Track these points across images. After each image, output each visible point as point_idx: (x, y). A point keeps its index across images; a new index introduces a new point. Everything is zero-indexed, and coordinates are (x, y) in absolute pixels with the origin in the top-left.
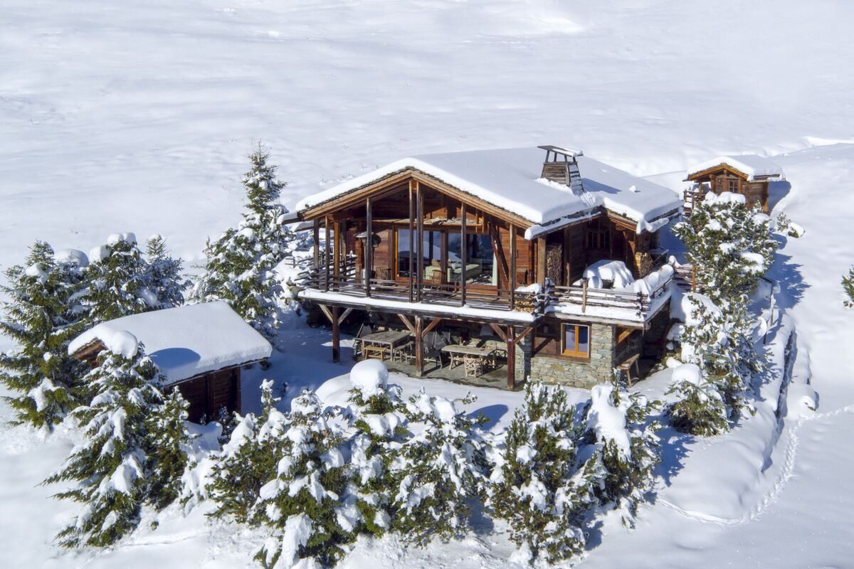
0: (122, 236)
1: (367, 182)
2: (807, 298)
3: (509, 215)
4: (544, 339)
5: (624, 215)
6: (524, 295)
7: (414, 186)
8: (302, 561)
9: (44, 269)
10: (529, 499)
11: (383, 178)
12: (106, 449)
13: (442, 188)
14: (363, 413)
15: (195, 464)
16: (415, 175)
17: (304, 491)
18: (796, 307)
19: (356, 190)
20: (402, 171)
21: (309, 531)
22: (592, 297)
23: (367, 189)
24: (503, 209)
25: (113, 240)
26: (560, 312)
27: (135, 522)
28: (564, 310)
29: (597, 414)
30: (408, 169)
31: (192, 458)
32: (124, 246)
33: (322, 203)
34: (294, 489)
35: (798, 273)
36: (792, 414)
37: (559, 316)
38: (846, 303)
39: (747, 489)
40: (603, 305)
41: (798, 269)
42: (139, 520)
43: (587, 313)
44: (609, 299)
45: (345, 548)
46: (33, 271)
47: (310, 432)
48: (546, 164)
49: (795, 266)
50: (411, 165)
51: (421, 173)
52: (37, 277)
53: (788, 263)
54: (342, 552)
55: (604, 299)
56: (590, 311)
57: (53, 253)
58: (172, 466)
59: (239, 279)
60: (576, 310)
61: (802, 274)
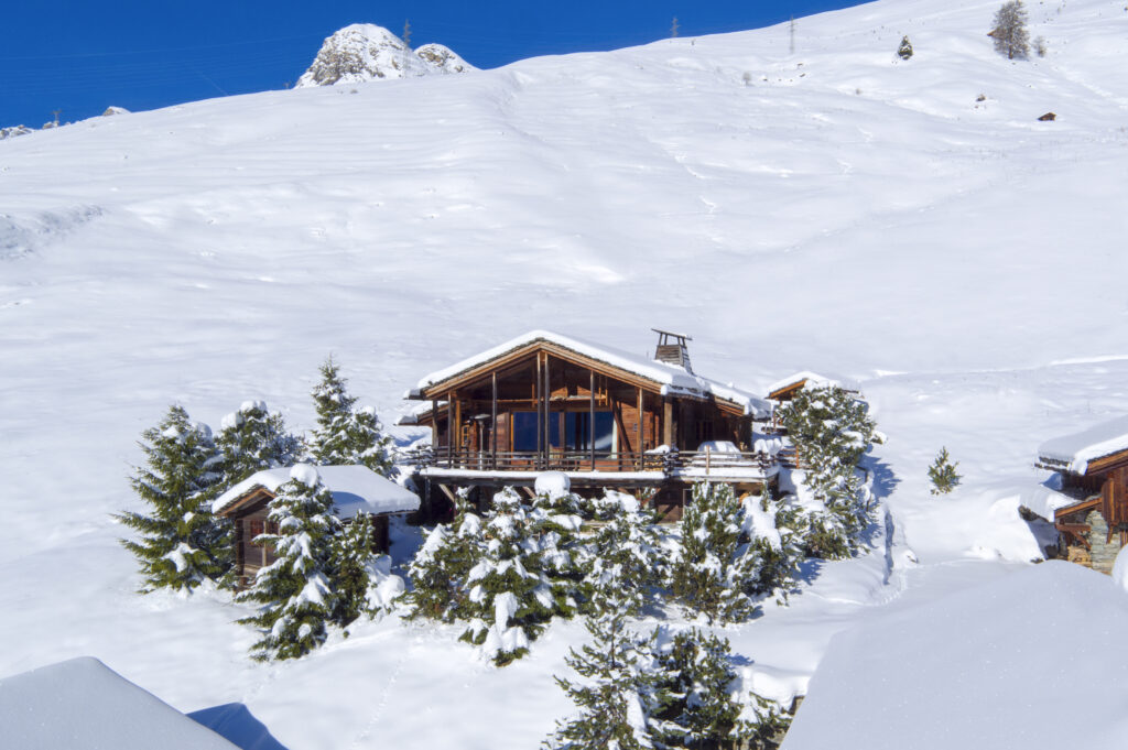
0: (255, 404)
1: (494, 355)
2: (899, 490)
3: (639, 378)
4: (667, 506)
5: (731, 400)
6: (654, 456)
7: (542, 357)
8: (512, 629)
9: (181, 431)
10: (706, 571)
11: (512, 351)
12: (297, 564)
13: (571, 357)
14: (549, 514)
15: (375, 585)
16: (544, 346)
17: (510, 570)
18: (890, 496)
19: (483, 364)
20: (531, 343)
21: (515, 606)
22: (715, 460)
23: (494, 362)
24: (634, 373)
25: (247, 406)
26: (685, 476)
27: (322, 637)
28: (689, 473)
29: (752, 517)
30: (538, 340)
31: (373, 579)
32: (257, 413)
33: (448, 379)
34: (502, 568)
35: (889, 470)
36: (897, 565)
37: (684, 479)
38: (933, 491)
39: (874, 590)
40: (726, 466)
41: (888, 467)
42: (326, 635)
43: (711, 474)
44: (731, 460)
45: (544, 625)
46: (172, 432)
47: (514, 520)
48: (659, 346)
49: (885, 465)
50: (540, 336)
51: (551, 343)
52: (176, 438)
53: (879, 463)
54: (541, 629)
55: (726, 460)
56: (714, 472)
57: (187, 417)
58: (354, 587)
59: (363, 455)
60: (701, 472)
61: (893, 471)
